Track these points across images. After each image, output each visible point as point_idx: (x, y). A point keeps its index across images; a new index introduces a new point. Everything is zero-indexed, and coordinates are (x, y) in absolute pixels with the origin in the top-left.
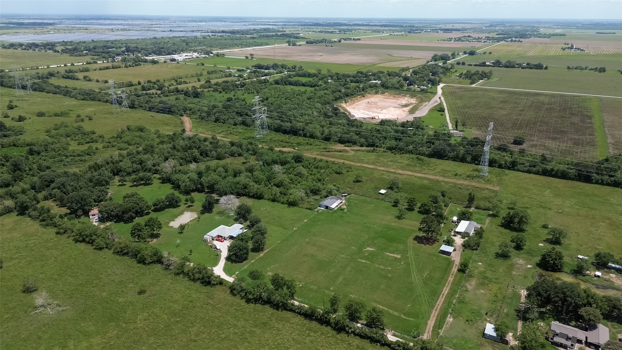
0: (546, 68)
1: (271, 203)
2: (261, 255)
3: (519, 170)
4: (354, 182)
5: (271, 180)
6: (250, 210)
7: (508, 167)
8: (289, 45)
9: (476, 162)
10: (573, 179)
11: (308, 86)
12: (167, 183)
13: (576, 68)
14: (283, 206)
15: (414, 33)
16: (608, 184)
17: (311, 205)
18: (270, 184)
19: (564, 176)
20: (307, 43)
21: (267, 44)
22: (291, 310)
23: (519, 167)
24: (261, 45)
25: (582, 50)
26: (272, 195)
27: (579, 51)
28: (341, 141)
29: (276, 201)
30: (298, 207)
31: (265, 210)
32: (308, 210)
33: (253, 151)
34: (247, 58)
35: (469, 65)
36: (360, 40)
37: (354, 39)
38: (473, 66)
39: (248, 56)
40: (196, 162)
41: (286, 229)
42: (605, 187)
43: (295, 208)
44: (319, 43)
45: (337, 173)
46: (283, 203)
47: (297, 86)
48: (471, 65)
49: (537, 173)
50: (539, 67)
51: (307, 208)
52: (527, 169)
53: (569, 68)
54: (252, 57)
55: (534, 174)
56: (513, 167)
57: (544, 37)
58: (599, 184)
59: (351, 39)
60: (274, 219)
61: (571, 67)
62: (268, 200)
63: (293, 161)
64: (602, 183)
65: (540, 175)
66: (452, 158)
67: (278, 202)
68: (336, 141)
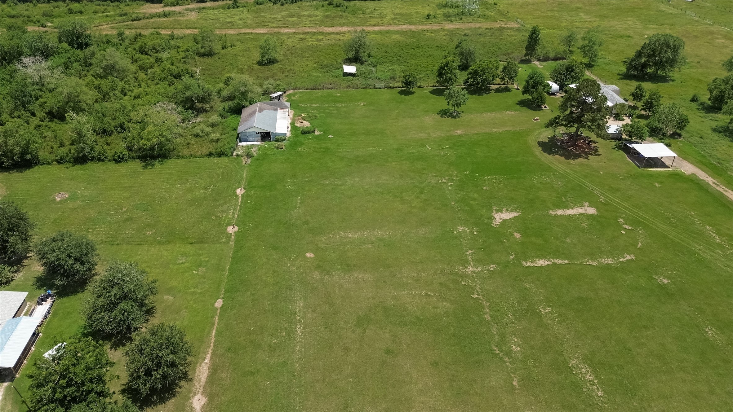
1: (77, 171)
4: (260, 63)
5: (29, 103)
6: (23, 218)
14: (124, 168)
17: (212, 141)
18: (33, 114)
26: (62, 145)
29: (93, 159)
30: (178, 157)
31: (71, 199)
32: (216, 160)
41: (201, 241)
43: (170, 164)
46: (119, 160)
51: (210, 155)
60: (129, 219)
62: (60, 161)
63: (65, 45)
67: (100, 160)
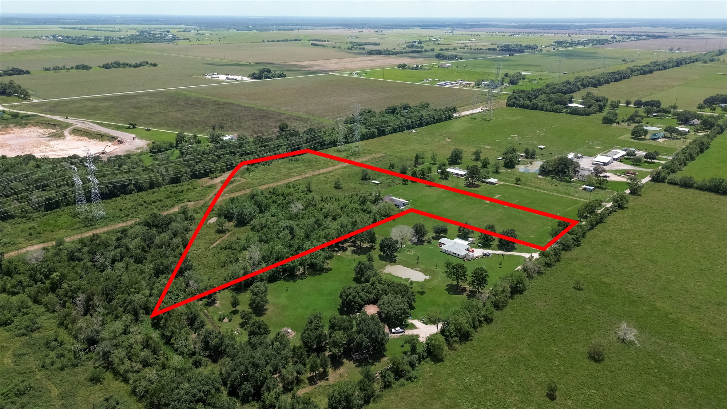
53: (46, 70)
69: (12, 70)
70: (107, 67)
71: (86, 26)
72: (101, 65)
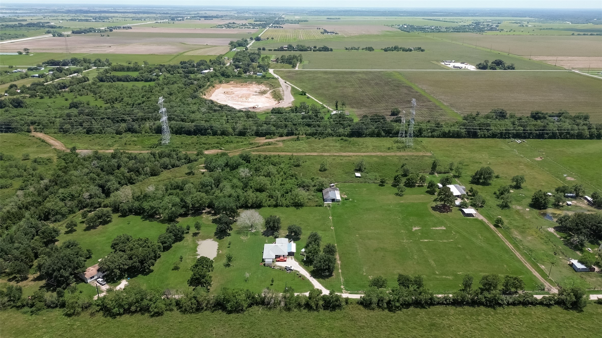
0: (331, 50)
2: (339, 262)
3: (425, 137)
4: (321, 171)
5: (248, 186)
7: (416, 135)
8: (54, 36)
9: (391, 135)
10: (465, 137)
11: (142, 80)
12: (129, 215)
13: (352, 49)
14: (291, 210)
15: (177, 20)
16: (489, 137)
17: (315, 201)
19: (457, 135)
20: (73, 32)
21: (24, 36)
22: (439, 304)
23: (425, 133)
24: (17, 38)
25: (336, 33)
27: (334, 34)
28: (258, 134)
29: (279, 206)
30: (306, 206)
32: (318, 208)
33: (185, 159)
34: (20, 53)
35: (269, 50)
36: (131, 28)
37: (124, 28)
38: (273, 51)
39: (22, 51)
40: (132, 183)
41: (325, 230)
42: (487, 139)
43: (305, 208)
44: (88, 32)
45: (296, 166)
46: (287, 206)
47: (128, 81)
48: (271, 50)
49: (439, 137)
50: (325, 49)
51: (316, 206)
52: (430, 134)
53: (346, 49)
54: (28, 52)
55: (437, 137)
56: (420, 134)
57: (295, 23)
58: (483, 138)
59: (121, 27)
61: (348, 48)
62: (269, 206)
64: (485, 137)
65: (441, 137)
66: (369, 135)
67: (282, 206)
68: (252, 135)
69: (323, 48)
70: (386, 50)
71: (441, 18)
72: (383, 48)
